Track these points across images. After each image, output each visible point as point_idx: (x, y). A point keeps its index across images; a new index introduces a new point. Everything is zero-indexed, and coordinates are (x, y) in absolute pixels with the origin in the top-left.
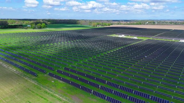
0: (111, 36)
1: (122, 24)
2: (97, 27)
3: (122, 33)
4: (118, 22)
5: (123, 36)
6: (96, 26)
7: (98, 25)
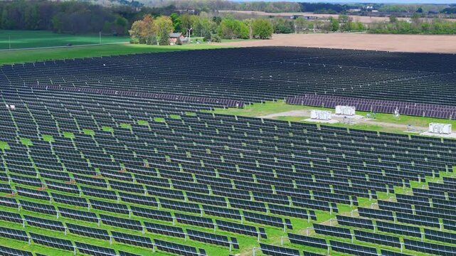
0: (250, 111)
1: (360, 29)
2: (173, 45)
3: (339, 94)
4: (336, 16)
5: (345, 115)
6: (165, 41)
7: (178, 29)
